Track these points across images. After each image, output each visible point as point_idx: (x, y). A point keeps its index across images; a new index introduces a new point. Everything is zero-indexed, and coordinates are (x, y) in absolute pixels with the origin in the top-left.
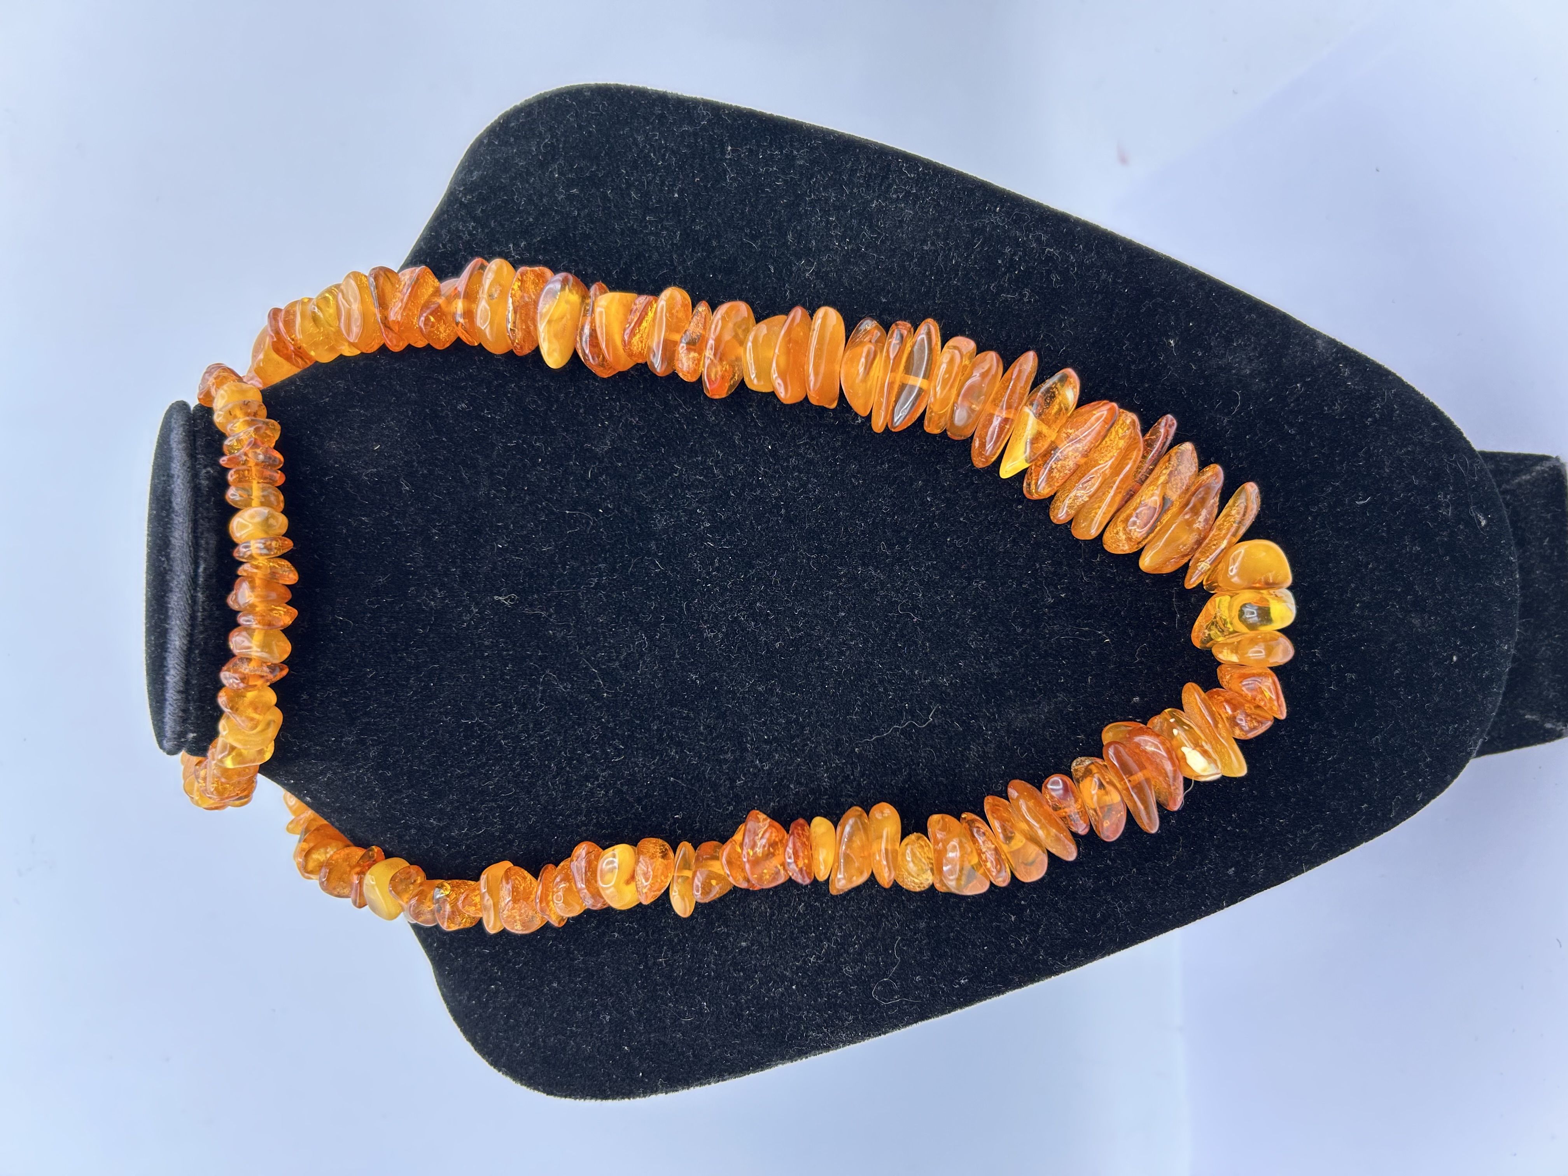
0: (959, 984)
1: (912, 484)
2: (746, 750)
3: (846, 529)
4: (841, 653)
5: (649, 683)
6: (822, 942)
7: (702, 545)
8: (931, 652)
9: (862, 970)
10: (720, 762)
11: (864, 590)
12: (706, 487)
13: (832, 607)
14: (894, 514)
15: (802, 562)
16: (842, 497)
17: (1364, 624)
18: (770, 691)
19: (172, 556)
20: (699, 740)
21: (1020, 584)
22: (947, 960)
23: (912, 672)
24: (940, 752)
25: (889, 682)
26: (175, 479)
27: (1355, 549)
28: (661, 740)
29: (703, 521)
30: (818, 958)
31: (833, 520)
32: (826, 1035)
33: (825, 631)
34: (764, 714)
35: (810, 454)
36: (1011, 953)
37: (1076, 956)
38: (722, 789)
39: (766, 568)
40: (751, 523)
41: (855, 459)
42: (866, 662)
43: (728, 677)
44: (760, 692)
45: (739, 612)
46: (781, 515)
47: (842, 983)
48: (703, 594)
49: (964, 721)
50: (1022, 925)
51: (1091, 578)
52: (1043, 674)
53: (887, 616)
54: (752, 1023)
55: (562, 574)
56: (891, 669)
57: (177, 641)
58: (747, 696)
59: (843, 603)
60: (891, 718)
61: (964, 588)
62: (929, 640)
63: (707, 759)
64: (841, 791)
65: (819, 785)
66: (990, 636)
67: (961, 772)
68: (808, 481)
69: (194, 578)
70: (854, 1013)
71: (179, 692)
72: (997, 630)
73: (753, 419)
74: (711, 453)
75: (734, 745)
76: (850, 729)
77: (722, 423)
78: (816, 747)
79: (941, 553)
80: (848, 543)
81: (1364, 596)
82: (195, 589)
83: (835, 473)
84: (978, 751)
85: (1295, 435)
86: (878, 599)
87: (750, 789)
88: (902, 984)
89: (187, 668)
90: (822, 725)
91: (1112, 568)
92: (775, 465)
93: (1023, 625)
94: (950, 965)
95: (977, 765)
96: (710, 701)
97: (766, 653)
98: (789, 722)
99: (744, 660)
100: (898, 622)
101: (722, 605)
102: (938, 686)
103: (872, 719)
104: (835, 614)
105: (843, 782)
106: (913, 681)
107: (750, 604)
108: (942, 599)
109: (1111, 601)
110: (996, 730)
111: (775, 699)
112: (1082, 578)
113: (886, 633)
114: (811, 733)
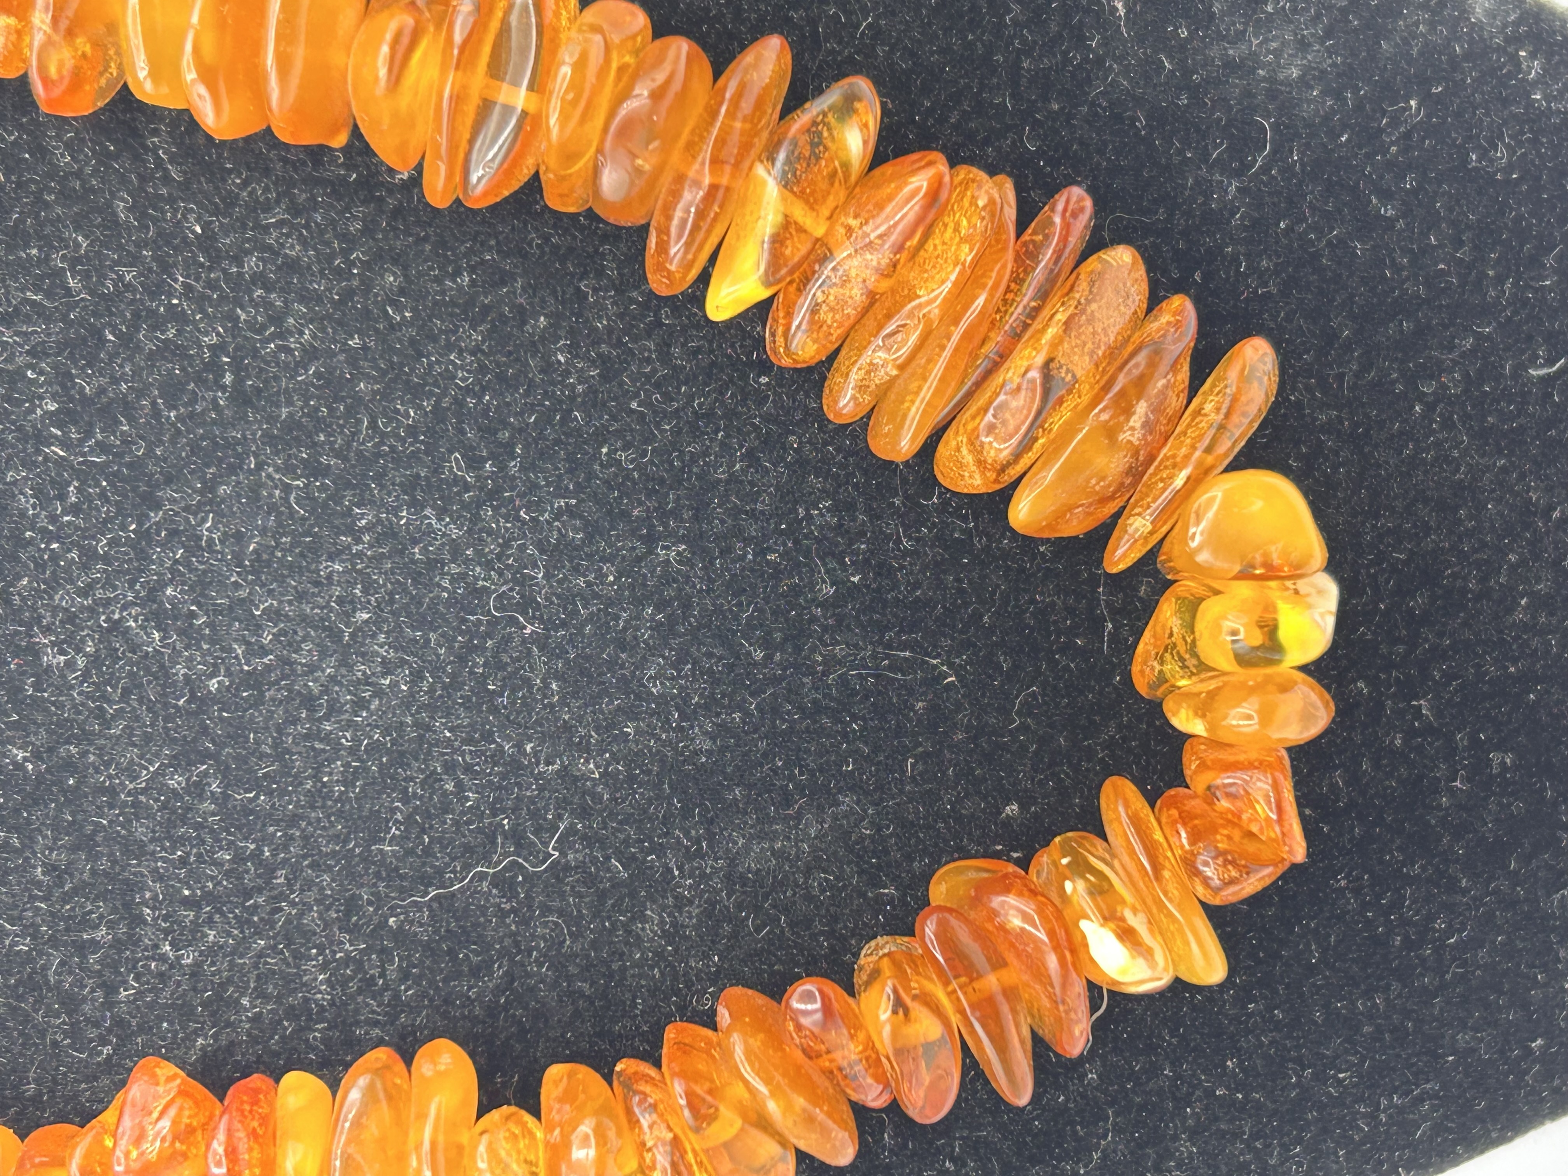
1: (524, 323)
2: (140, 920)
3: (373, 425)
4: (361, 704)
7: (38, 452)
8: (563, 702)
10: (82, 948)
11: (413, 561)
12: (48, 320)
13: (340, 601)
14: (484, 389)
15: (271, 495)
16: (365, 348)
17: (1535, 642)
18: (198, 789)
20: (33, 898)
21: (761, 552)
23: (519, 746)
24: (578, 925)
25: (468, 769)
27: (1522, 476)
29: (41, 398)
31: (343, 400)
33: (324, 654)
34: (182, 840)
35: (292, 247)
38: (87, 1008)
39: (187, 509)
40: (154, 404)
41: (395, 261)
42: (417, 724)
43: (100, 756)
44: (174, 791)
45: (124, 608)
46: (223, 388)
48: (41, 566)
49: (633, 857)
51: (918, 540)
52: (807, 751)
53: (464, 621)
56: (469, 741)
58: (142, 798)
59: (365, 591)
60: (468, 849)
61: (639, 559)
62: (558, 676)
63: (54, 942)
64: (357, 1011)
65: (306, 1000)
66: (693, 670)
67: (623, 969)
68: (287, 310)
72: (710, 655)
73: (159, 162)
74: (62, 240)
75: (114, 911)
76: (377, 875)
77: (88, 170)
78: (301, 915)
79: (588, 479)
80: (378, 455)
81: (1538, 580)
83: (348, 295)
84: (662, 922)
85: (1392, 221)
86: (446, 583)
87: (151, 1006)
90: (314, 866)
91: (965, 519)
92: (210, 269)
93: (766, 643)
95: (659, 954)
96: (59, 810)
97: (188, 702)
98: (239, 858)
99: (137, 718)
100: (489, 635)
101: (84, 593)
102: (576, 779)
103: (428, 852)
104: (347, 616)
105: (360, 991)
106: (521, 767)
107: (152, 590)
108: (589, 584)
109: (961, 591)
110: (704, 876)
111: (208, 806)
112: (899, 541)
113: (462, 660)
114: (289, 883)
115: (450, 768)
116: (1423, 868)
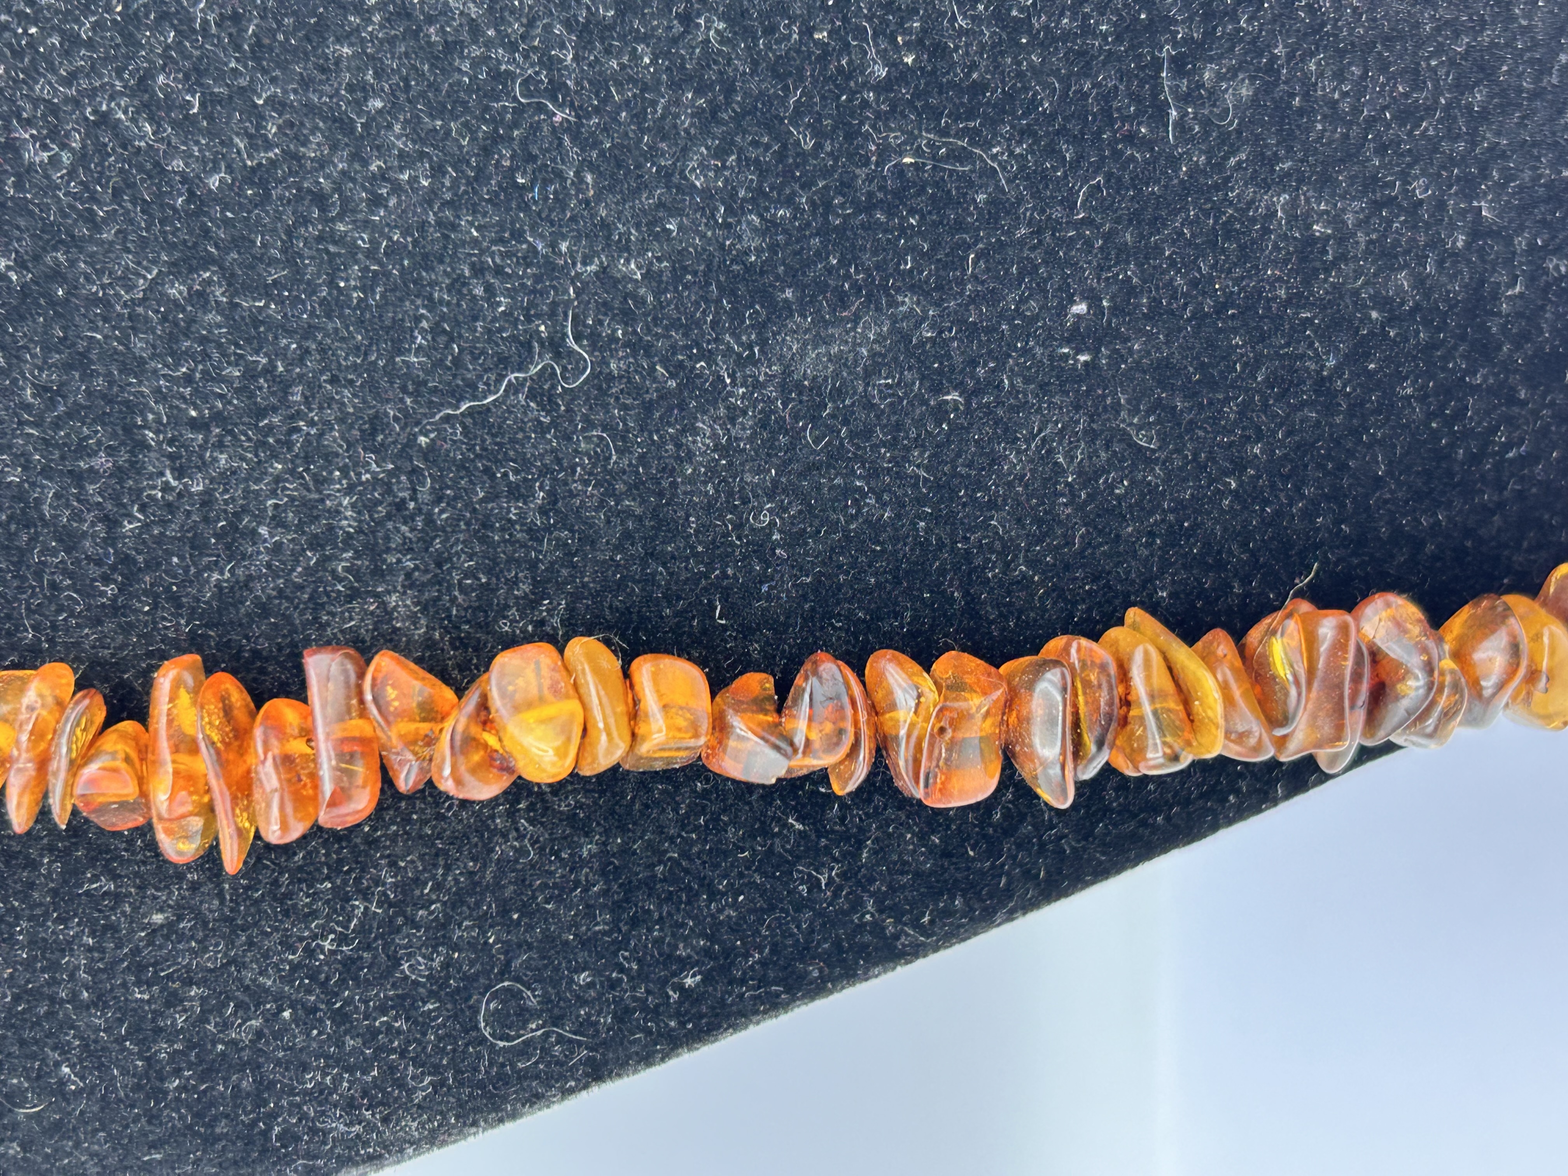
0: (680, 988)
2: (143, 445)
4: (376, 201)
6: (348, 900)
8: (598, 197)
9: (447, 965)
10: (79, 478)
11: (430, 44)
13: (350, 88)
18: (200, 298)
20: (23, 424)
21: (808, 31)
22: (650, 930)
23: (553, 245)
24: (624, 439)
25: (498, 271)
30: (342, 939)
32: (370, 1127)
33: (334, 148)
36: (798, 910)
37: (948, 913)
38: (88, 543)
42: (439, 223)
43: (91, 264)
44: (175, 302)
45: (112, 98)
47: (402, 997)
48: (17, 53)
49: (681, 365)
50: (823, 842)
51: (973, 18)
52: (863, 249)
53: (487, 109)
54: (189, 1108)
56: (501, 241)
58: (140, 310)
59: (377, 75)
60: (502, 358)
61: (675, 41)
62: (593, 167)
63: (46, 472)
64: (387, 538)
65: (330, 527)
66: (739, 159)
67: (674, 485)
70: (436, 1069)
72: (755, 144)
75: (114, 435)
76: (403, 388)
78: (321, 435)
84: (714, 436)
86: (466, 67)
87: (159, 540)
88: (545, 994)
90: (334, 380)
93: (817, 131)
94: (658, 942)
95: (713, 470)
96: (47, 325)
97: (188, 201)
98: (250, 373)
99: (131, 222)
100: (515, 125)
101: (67, 82)
102: (616, 281)
103: (457, 362)
104: (359, 105)
105: (389, 517)
106: (553, 267)
107: (142, 80)
108: (623, 67)
109: (1020, 75)
110: (757, 385)
111: (213, 317)
112: (954, 18)
113: (486, 152)
114: (307, 400)
115: (479, 270)
116: (1485, 378)
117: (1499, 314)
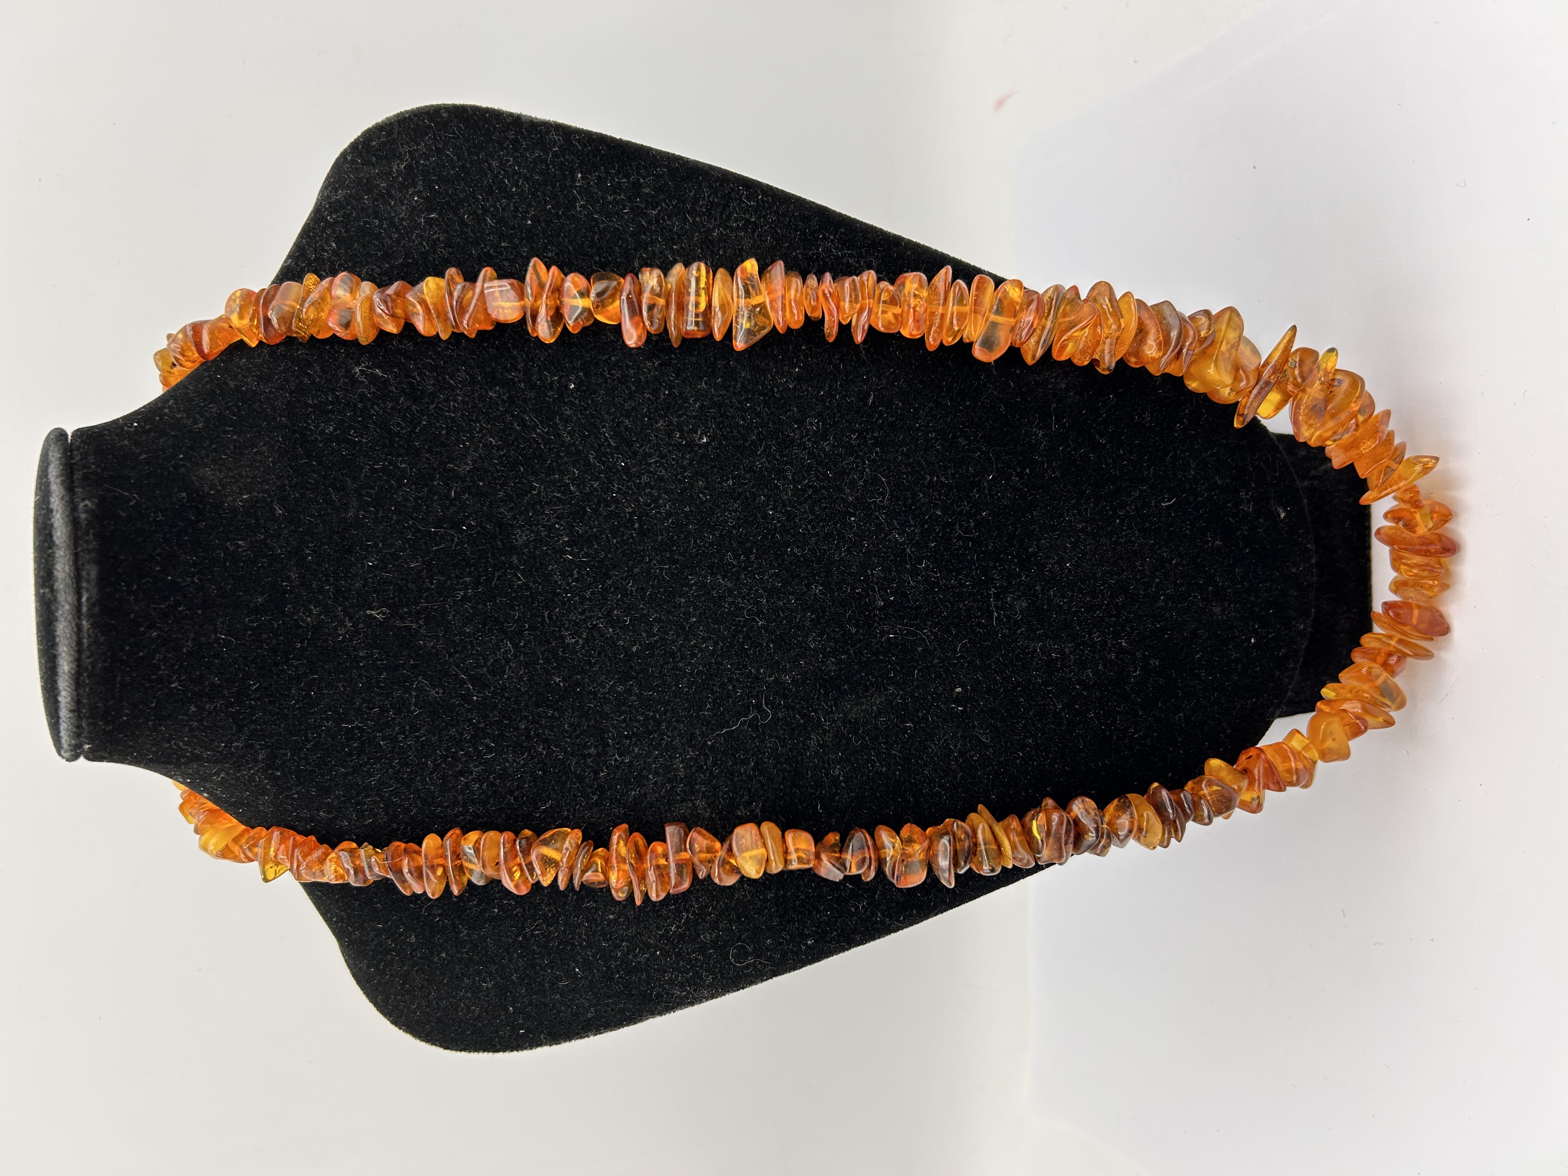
0: (806, 944)
1: (755, 499)
2: (608, 745)
3: (695, 542)
4: (694, 655)
5: (515, 687)
6: (681, 912)
7: (562, 557)
8: (775, 652)
9: (718, 936)
10: (584, 757)
11: (713, 597)
12: (564, 504)
13: (684, 614)
14: (739, 527)
15: (655, 572)
16: (691, 511)
17: (1167, 615)
18: (629, 691)
19: (55, 587)
20: (564, 737)
21: (853, 589)
22: (794, 924)
23: (758, 670)
24: (784, 742)
25: (737, 680)
26: (54, 513)
27: (1160, 547)
28: (529, 738)
29: (562, 535)
30: (678, 927)
31: (683, 532)
32: (689, 993)
33: (678, 636)
34: (625, 712)
35: (661, 472)
36: (851, 916)
37: (911, 915)
38: (587, 780)
39: (622, 579)
40: (607, 537)
41: (703, 476)
42: (716, 663)
43: (590, 679)
44: (620, 692)
45: (598, 619)
46: (635, 529)
47: (701, 948)
48: (564, 604)
49: (805, 714)
50: (860, 892)
51: (917, 582)
52: (875, 669)
53: (735, 620)
54: (622, 985)
55: (430, 588)
56: (738, 669)
57: (65, 666)
58: (607, 696)
59: (694, 609)
60: (738, 712)
61: (804, 593)
62: (773, 642)
63: (573, 754)
65: (675, 775)
66: (827, 637)
67: (803, 760)
68: (659, 497)
69: (78, 607)
70: (714, 973)
71: (71, 711)
72: (834, 631)
73: (606, 439)
74: (568, 471)
75: (597, 741)
76: (703, 724)
77: (577, 442)
78: (672, 741)
79: (783, 562)
80: (698, 555)
81: (1168, 589)
82: (79, 618)
83: (684, 490)
84: (818, 740)
85: (1105, 444)
86: (726, 605)
87: (613, 779)
88: (755, 947)
89: (76, 690)
90: (677, 721)
91: (936, 573)
92: (628, 481)
93: (857, 626)
94: (797, 928)
95: (817, 753)
96: (574, 701)
97: (624, 656)
98: (647, 718)
99: (604, 664)
100: (744, 626)
101: (581, 614)
102: (781, 683)
103: (722, 714)
104: (687, 620)
105: (697, 771)
106: (758, 678)
107: (609, 612)
108: (784, 604)
109: (935, 602)
110: (834, 721)
111: (633, 698)
112: (909, 583)
113: (734, 636)
114: (667, 728)
115: (730, 680)
116: (1124, 708)
117: (1130, 683)
